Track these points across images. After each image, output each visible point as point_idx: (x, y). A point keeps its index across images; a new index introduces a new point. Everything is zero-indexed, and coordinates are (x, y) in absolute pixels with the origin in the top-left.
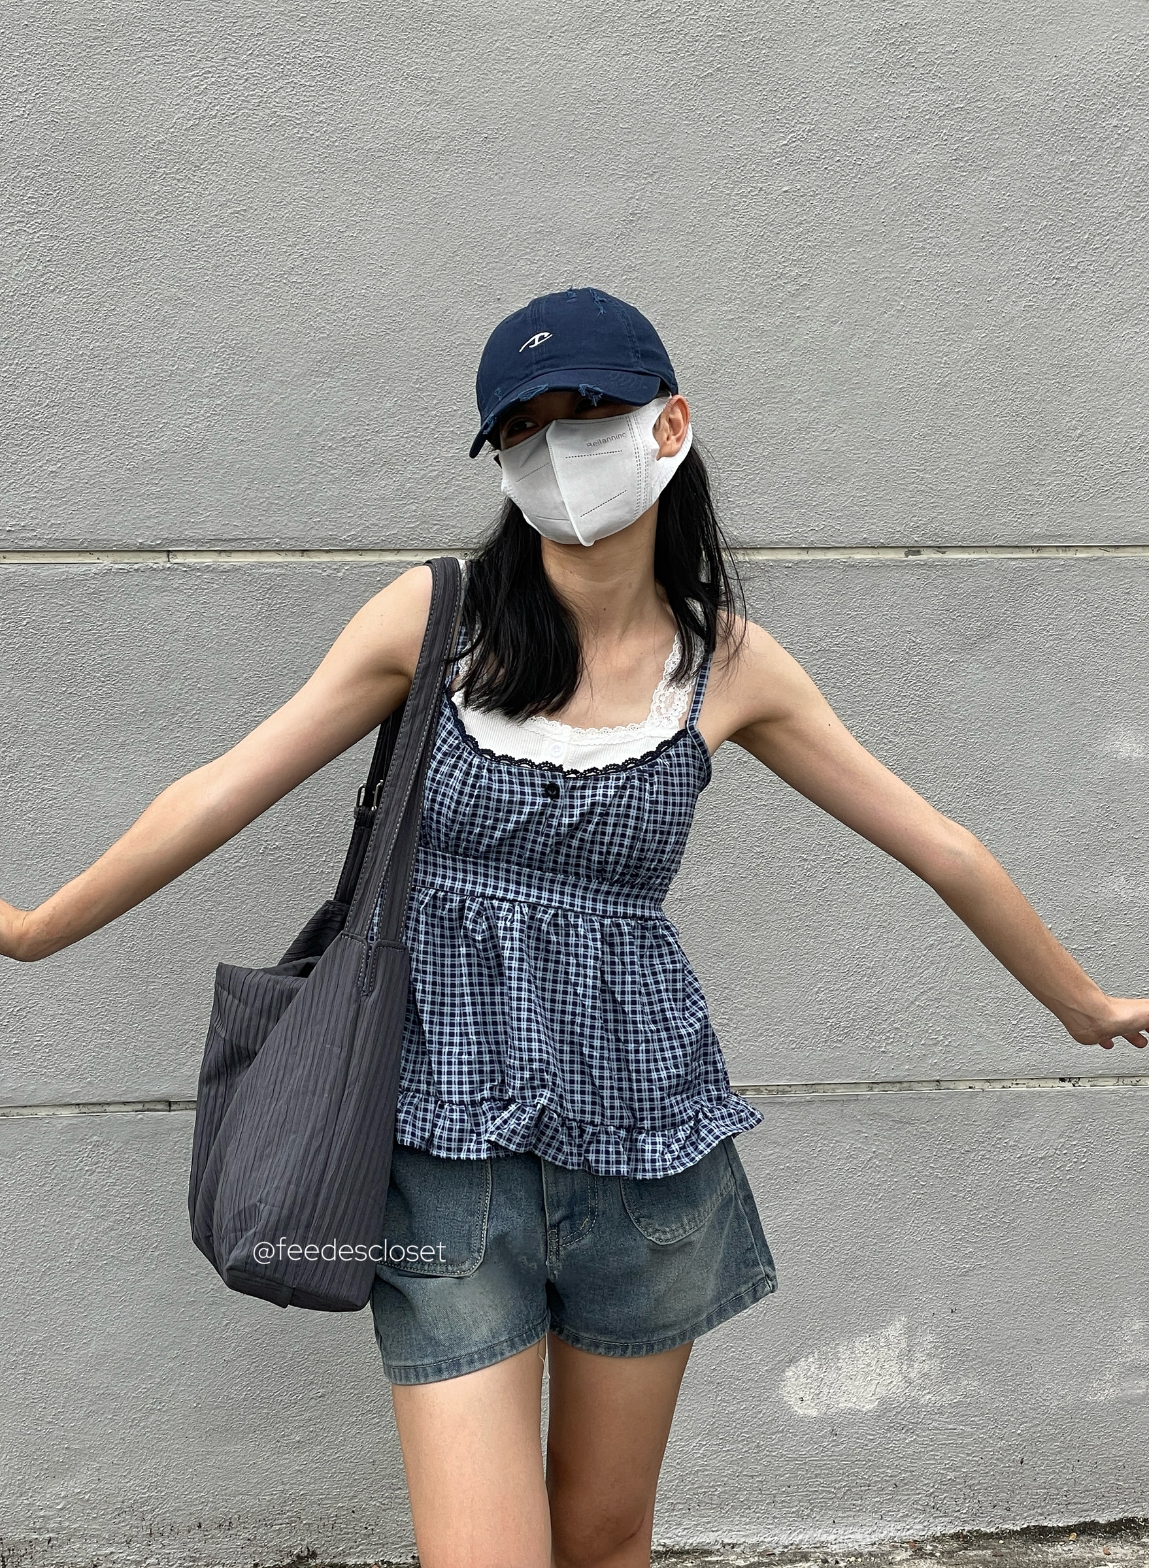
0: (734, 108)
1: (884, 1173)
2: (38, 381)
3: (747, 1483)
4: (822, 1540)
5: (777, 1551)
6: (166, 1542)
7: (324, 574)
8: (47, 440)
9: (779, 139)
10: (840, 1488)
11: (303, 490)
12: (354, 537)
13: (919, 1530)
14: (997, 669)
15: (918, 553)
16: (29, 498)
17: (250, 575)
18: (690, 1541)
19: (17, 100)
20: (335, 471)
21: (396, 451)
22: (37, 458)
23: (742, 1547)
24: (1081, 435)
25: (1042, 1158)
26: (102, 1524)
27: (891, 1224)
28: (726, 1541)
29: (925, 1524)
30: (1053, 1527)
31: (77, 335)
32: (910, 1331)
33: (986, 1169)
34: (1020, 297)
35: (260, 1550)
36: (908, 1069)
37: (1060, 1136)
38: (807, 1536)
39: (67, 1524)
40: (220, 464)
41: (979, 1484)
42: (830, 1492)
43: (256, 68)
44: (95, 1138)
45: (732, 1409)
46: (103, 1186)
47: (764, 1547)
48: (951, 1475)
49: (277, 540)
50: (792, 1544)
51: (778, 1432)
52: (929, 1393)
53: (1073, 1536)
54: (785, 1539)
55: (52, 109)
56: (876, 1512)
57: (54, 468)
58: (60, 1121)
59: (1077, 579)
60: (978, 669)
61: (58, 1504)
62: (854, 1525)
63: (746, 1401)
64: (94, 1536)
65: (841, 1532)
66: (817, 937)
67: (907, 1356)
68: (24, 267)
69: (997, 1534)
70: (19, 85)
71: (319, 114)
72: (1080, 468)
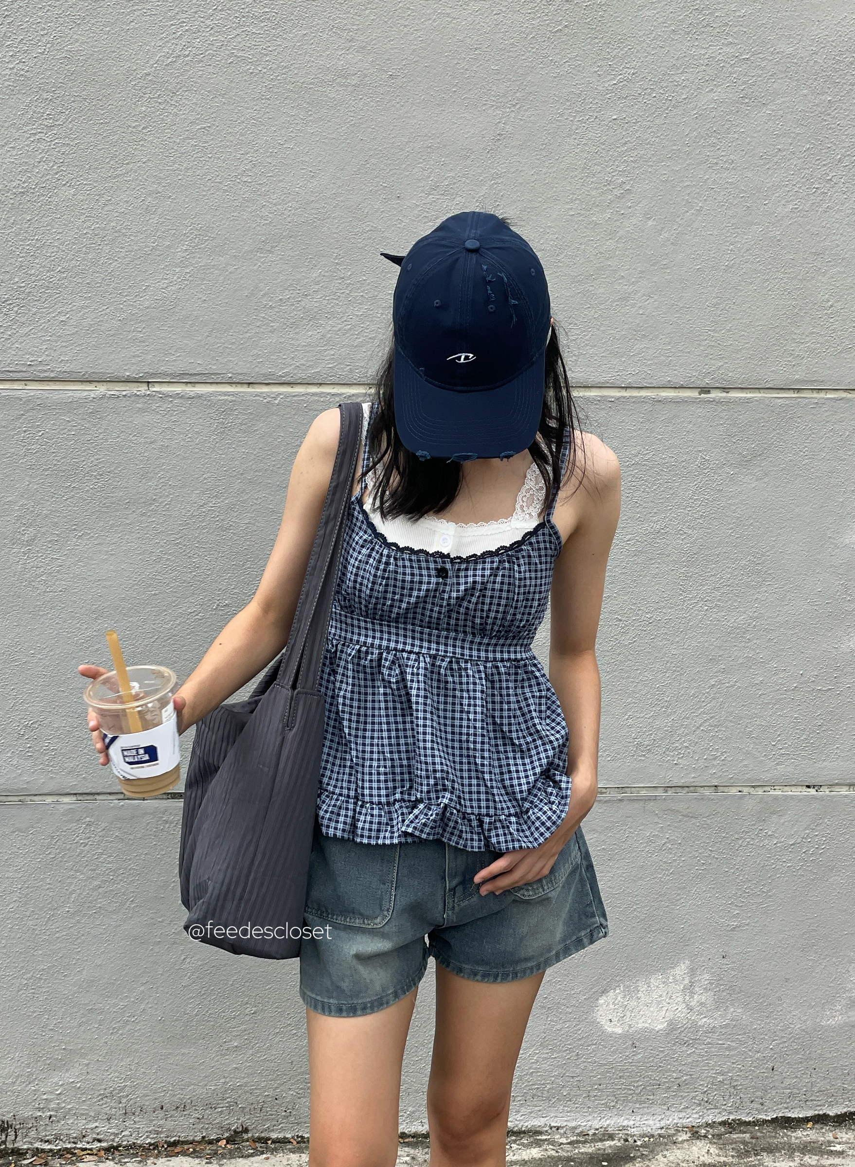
0: (577, 56)
1: (675, 854)
2: (53, 252)
3: (569, 1081)
4: (624, 1124)
5: (590, 1133)
6: (137, 1119)
7: (265, 401)
8: (59, 297)
9: (611, 80)
10: (638, 1087)
11: (250, 338)
12: (287, 374)
13: (696, 1118)
14: (766, 480)
15: (709, 392)
16: (45, 341)
17: (209, 401)
18: (526, 1124)
19: (39, 41)
20: (274, 324)
21: (320, 310)
22: (51, 310)
23: (565, 1129)
24: (832, 306)
25: (792, 845)
26: (90, 1105)
27: (679, 892)
28: (552, 1124)
29: (701, 1114)
30: (795, 1118)
31: (83, 218)
32: (692, 971)
33: (751, 852)
34: (788, 202)
35: (207, 1126)
36: (694, 777)
37: (806, 829)
38: (613, 1122)
39: (64, 1105)
40: (188, 317)
41: (741, 1085)
42: (630, 1090)
43: (219, 20)
44: (88, 819)
45: (558, 1027)
46: (94, 855)
47: (581, 1129)
48: (720, 1078)
49: (230, 375)
50: (601, 1128)
51: (593, 1044)
52: (705, 1017)
53: (810, 1125)
54: (596, 1124)
55: (66, 48)
56: (664, 1104)
57: (63, 319)
58: (62, 806)
59: (827, 414)
60: (751, 480)
61: (57, 1090)
62: (648, 1114)
63: (569, 1021)
64: (83, 1115)
65: (638, 1118)
66: (628, 677)
67: (690, 989)
68: (43, 167)
69: (754, 1122)
70: (41, 30)
71: (266, 55)
72: (831, 330)
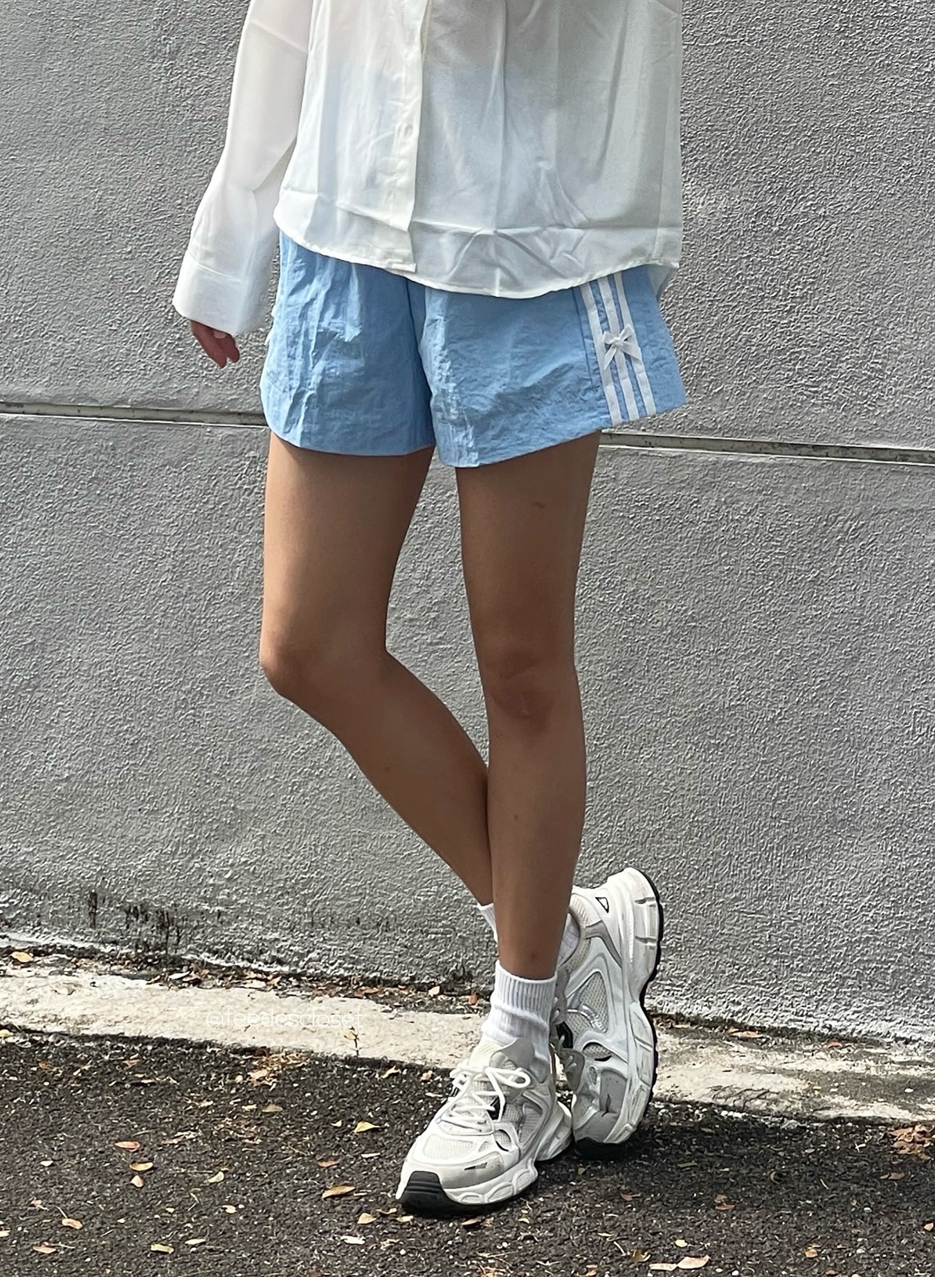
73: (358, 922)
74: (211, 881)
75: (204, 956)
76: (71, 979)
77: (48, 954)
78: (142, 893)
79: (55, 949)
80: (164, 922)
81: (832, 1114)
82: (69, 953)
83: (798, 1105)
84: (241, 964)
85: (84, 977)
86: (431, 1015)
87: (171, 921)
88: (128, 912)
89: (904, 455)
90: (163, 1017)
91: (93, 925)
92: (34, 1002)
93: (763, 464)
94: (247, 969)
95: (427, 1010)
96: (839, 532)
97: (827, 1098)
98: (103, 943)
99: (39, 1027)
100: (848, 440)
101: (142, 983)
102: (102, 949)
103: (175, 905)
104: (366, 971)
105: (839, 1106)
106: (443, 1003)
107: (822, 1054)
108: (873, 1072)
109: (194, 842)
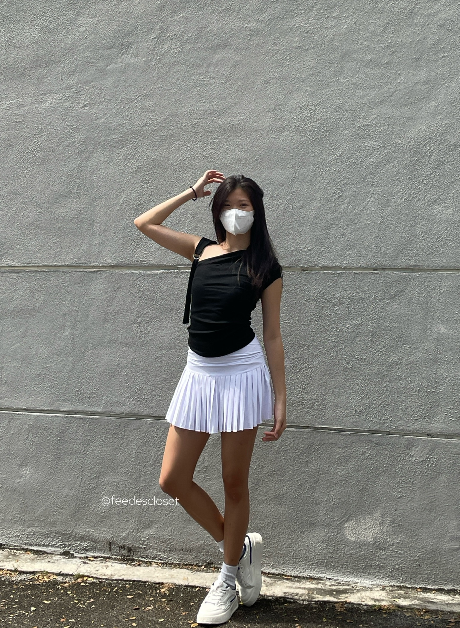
5: (342, 583)
13: (387, 583)
14: (401, 305)
15: (377, 270)
16: (145, 254)
19: (145, 156)
25: (421, 461)
27: (375, 478)
32: (383, 516)
35: (198, 560)
36: (379, 427)
39: (149, 544)
41: (406, 571)
48: (397, 567)
51: (343, 545)
52: (389, 538)
60: (395, 304)
61: (147, 537)
63: (333, 532)
64: (156, 549)
67: (382, 524)
73: (182, 550)
74: (143, 539)
75: (140, 558)
76: (105, 564)
77: (97, 558)
78: (124, 542)
79: (99, 557)
80: (130, 550)
81: (317, 600)
82: (103, 558)
83: (307, 597)
84: (150, 560)
85: (109, 564)
86: (204, 573)
87: (131, 550)
88: (120, 547)
89: (330, 429)
90: (133, 574)
91: (110, 551)
92: (97, 570)
93: (294, 431)
94: (152, 562)
95: (202, 572)
96: (314, 448)
97: (314, 595)
98: (113, 555)
99: (100, 577)
100: (316, 425)
101: (125, 565)
102: (112, 557)
103: (133, 545)
104: (184, 562)
105: (317, 597)
106: (206, 570)
107: (308, 583)
108: (323, 588)
109: (138, 529)
